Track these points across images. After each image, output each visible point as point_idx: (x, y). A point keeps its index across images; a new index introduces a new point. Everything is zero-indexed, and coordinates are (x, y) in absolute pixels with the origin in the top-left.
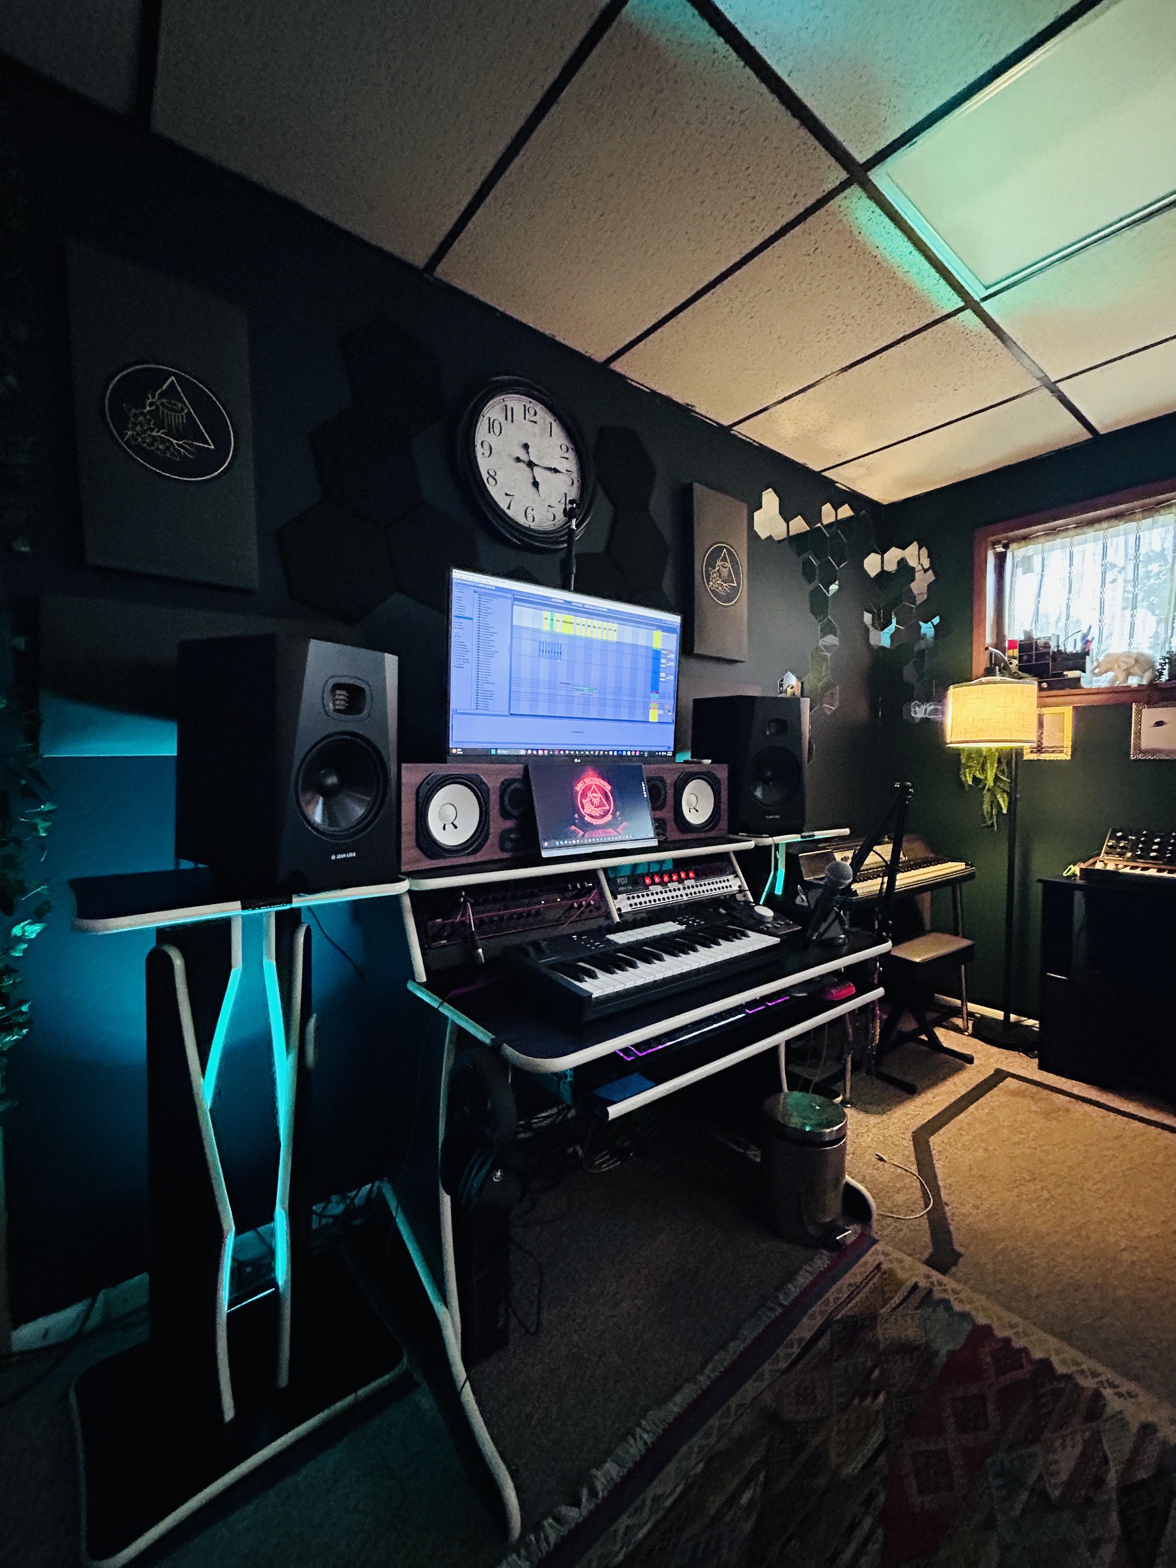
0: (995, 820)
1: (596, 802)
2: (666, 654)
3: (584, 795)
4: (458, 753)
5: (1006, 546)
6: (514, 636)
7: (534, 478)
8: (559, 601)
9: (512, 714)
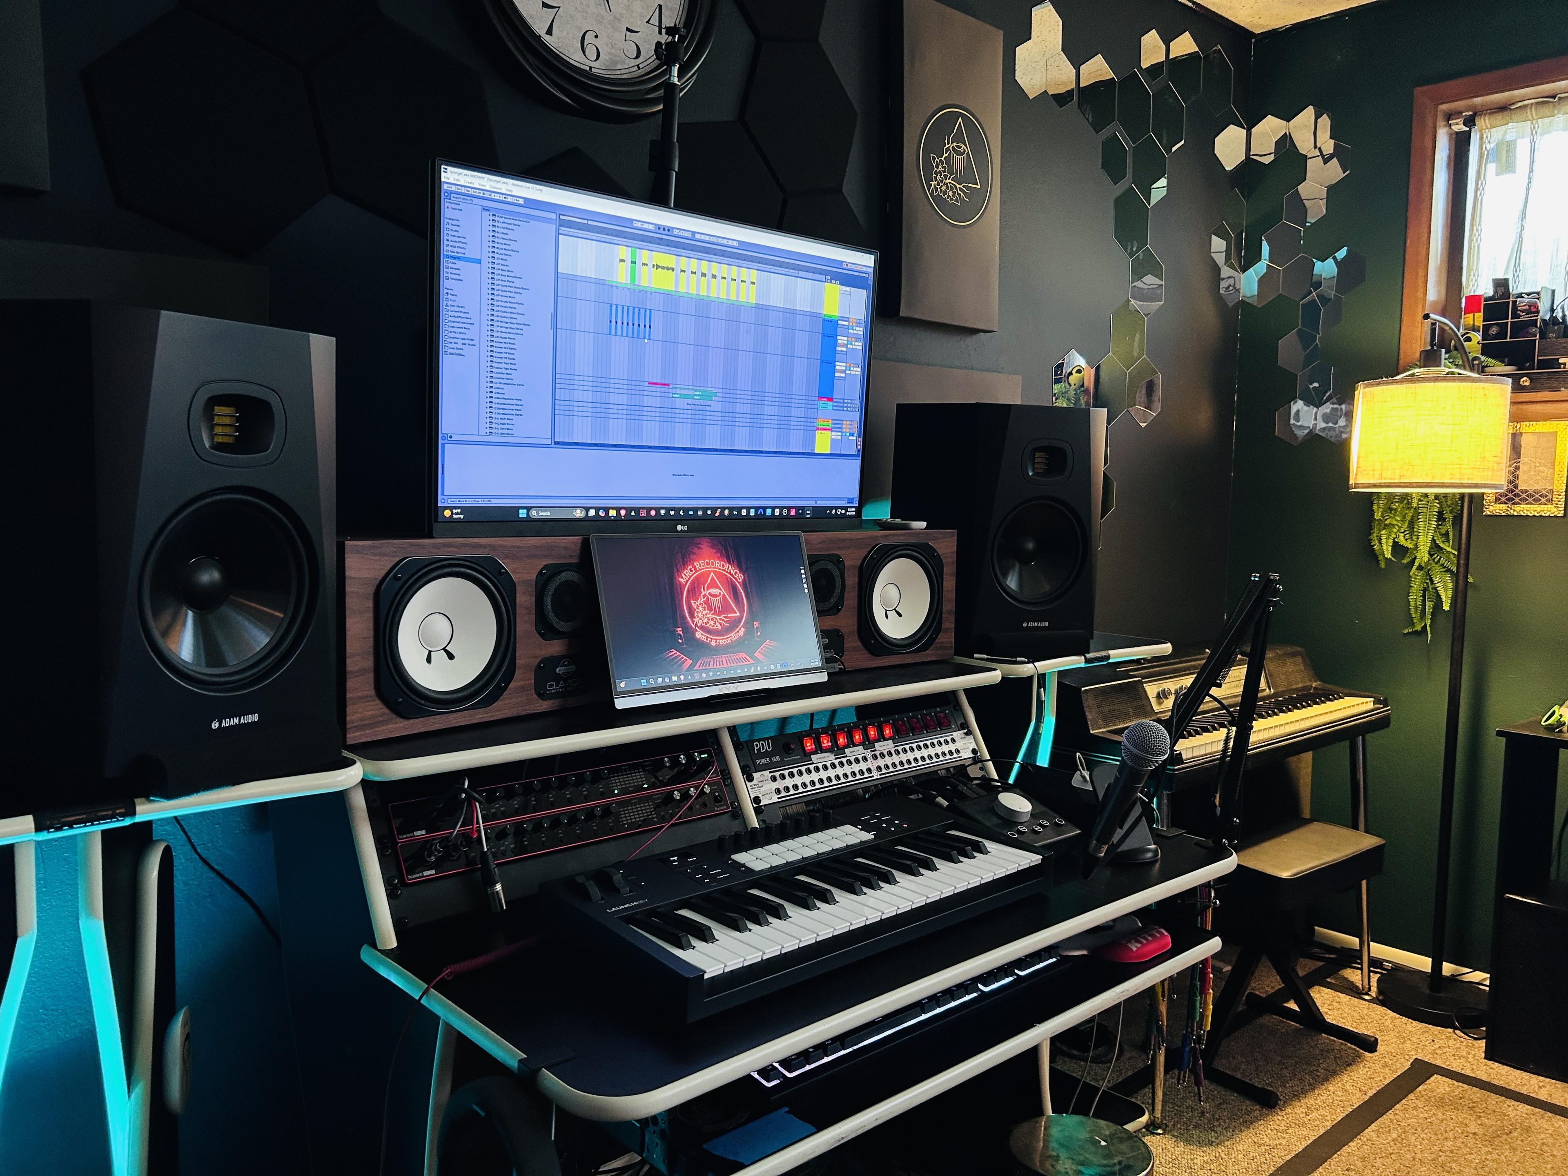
0: (1428, 623)
1: (716, 602)
2: (848, 327)
3: (694, 591)
4: (455, 516)
5: (1470, 122)
6: (560, 293)
8: (646, 226)
9: (558, 443)
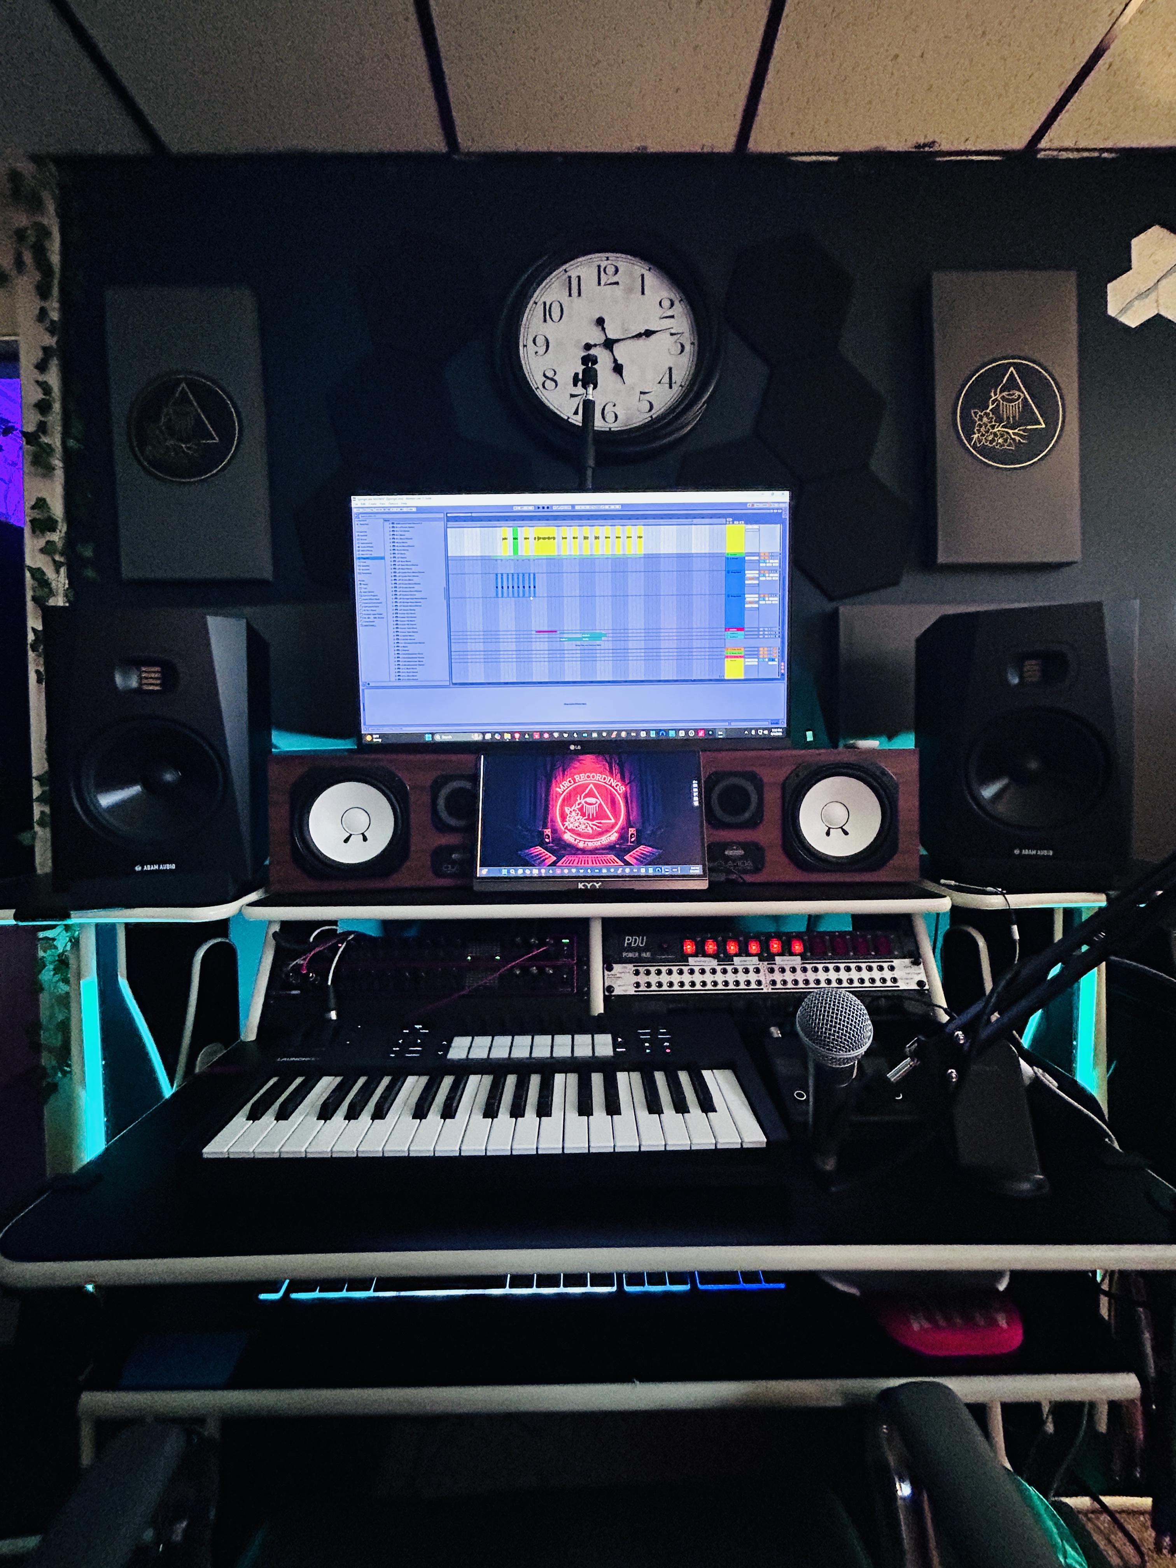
1: (592, 810)
2: (759, 561)
3: (569, 800)
4: (375, 740)
6: (450, 572)
7: (615, 361)
8: (524, 509)
9: (456, 684)
